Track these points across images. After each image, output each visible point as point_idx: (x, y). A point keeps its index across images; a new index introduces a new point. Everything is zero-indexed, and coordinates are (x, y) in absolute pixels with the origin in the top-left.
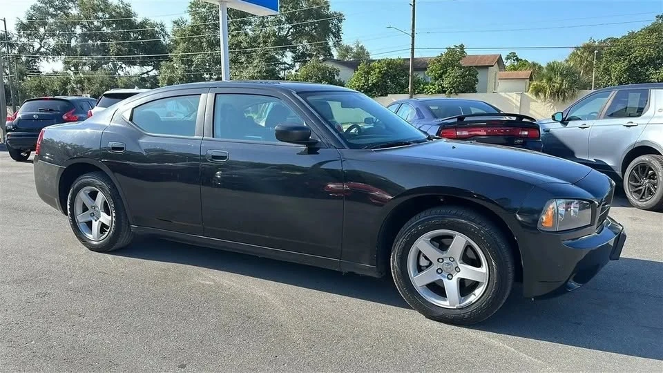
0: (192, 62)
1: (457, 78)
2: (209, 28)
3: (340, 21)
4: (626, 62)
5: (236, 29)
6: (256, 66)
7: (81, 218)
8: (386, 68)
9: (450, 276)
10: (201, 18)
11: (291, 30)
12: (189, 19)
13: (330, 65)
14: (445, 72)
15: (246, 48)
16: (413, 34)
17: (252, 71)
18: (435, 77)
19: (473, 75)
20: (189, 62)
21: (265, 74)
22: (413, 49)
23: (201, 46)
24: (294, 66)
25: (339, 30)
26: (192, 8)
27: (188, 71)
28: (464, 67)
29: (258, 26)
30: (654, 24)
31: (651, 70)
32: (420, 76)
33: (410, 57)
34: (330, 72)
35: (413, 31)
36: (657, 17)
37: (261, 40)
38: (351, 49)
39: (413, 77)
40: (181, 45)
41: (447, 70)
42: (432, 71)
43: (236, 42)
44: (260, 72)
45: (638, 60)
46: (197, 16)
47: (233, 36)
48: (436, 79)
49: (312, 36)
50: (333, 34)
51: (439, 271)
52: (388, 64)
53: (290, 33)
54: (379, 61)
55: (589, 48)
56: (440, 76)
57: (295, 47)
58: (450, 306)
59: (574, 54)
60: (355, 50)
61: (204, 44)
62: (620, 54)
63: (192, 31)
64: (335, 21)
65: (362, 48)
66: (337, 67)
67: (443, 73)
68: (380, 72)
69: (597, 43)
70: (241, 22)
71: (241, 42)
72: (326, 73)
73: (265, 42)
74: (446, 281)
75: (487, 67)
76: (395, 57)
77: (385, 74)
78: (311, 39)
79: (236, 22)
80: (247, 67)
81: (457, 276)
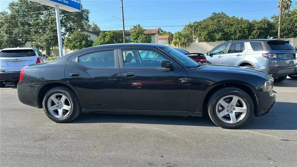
0: (12, 33)
1: (143, 39)
2: (21, 16)
3: (88, 13)
4: (207, 31)
5: (36, 17)
6: (48, 34)
7: (51, 109)
8: (112, 35)
9: (231, 112)
10: (16, 11)
11: (64, 17)
12: (9, 12)
13: (85, 33)
14: (138, 36)
15: (42, 26)
16: (123, 20)
17: (46, 37)
18: (134, 38)
19: (150, 38)
20: (11, 33)
21: (53, 38)
22: (124, 26)
23: (17, 25)
24: (66, 34)
25: (87, 17)
26: (10, 6)
27: (11, 38)
28: (146, 34)
29: (47, 15)
30: (212, 16)
31: (216, 34)
32: (128, 38)
33: (123, 30)
34: (86, 36)
35: (123, 18)
36: (212, 13)
37: (50, 22)
38: (91, 26)
39: (125, 39)
40: (6, 24)
41: (139, 36)
42: (133, 36)
43: (36, 23)
44: (50, 37)
45: (211, 30)
46: (14, 10)
47: (34, 20)
48: (135, 39)
49: (75, 20)
50: (85, 19)
51: (228, 111)
52: (114, 33)
53: (63, 19)
54: (109, 31)
55: (190, 26)
56: (137, 38)
57: (66, 25)
58: (233, 122)
59: (185, 28)
60: (93, 26)
61: (19, 24)
62: (205, 28)
63: (12, 17)
64: (86, 13)
65: (96, 25)
66: (89, 34)
67: (137, 37)
68: (110, 36)
69: (192, 24)
70: (38, 13)
71: (39, 23)
72: (84, 37)
73: (52, 23)
74: (230, 114)
75: (154, 34)
76: (116, 30)
77: (112, 37)
78: (74, 22)
79: (35, 13)
80: (43, 35)
81: (234, 112)
